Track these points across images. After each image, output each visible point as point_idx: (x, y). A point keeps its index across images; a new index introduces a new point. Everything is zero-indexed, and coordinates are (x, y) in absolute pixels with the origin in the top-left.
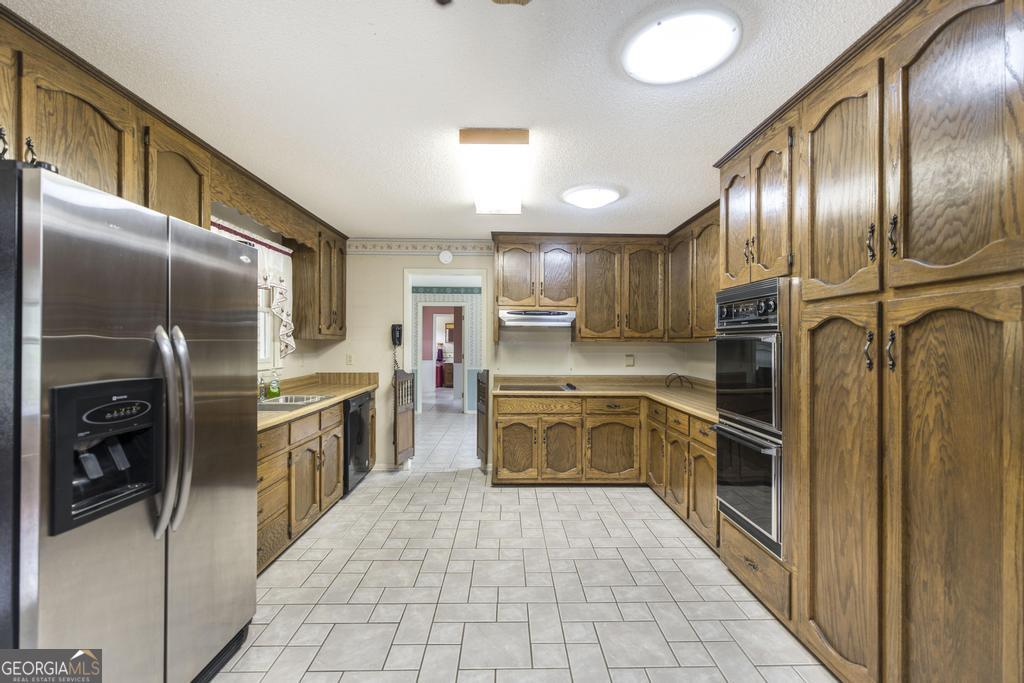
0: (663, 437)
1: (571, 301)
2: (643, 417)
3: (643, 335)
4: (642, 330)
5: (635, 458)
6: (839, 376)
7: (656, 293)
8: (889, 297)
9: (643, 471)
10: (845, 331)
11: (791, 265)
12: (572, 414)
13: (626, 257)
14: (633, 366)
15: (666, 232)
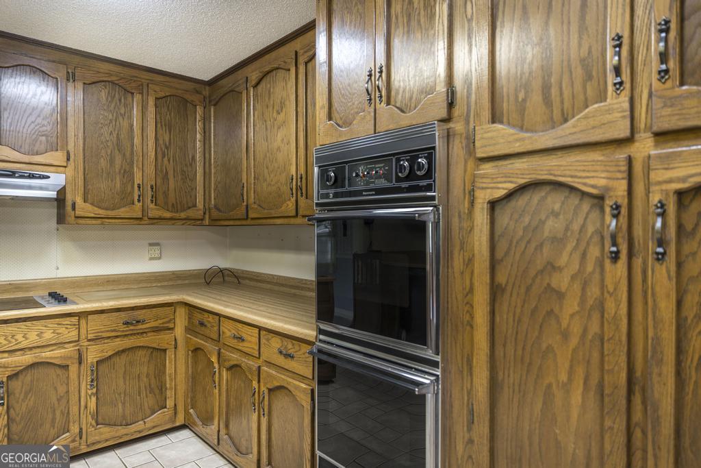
0: (214, 359)
1: (57, 157)
2: (179, 331)
3: (177, 215)
4: (174, 208)
5: (168, 393)
6: (542, 272)
7: (194, 158)
8: (645, 147)
9: (181, 408)
10: (555, 201)
11: (451, 105)
12: (60, 345)
13: (151, 102)
14: (160, 258)
15: (207, 77)
